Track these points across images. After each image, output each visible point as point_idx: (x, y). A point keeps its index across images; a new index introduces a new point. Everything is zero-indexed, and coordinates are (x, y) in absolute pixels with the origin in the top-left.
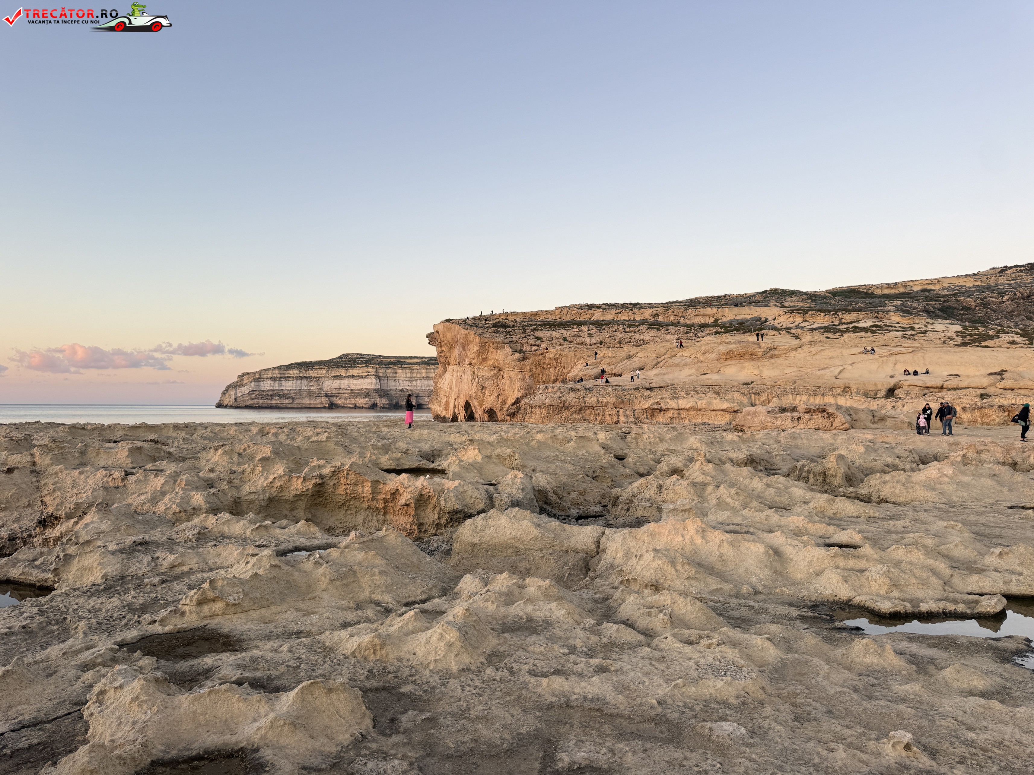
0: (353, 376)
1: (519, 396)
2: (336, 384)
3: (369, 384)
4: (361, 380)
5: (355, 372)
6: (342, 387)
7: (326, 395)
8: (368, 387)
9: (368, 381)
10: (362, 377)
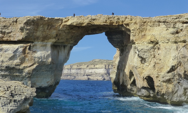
0: (97, 68)
1: (173, 65)
2: (90, 71)
3: (102, 71)
4: (100, 70)
5: (97, 66)
6: (93, 72)
7: (87, 75)
8: (102, 72)
9: (102, 70)
10: (100, 68)
